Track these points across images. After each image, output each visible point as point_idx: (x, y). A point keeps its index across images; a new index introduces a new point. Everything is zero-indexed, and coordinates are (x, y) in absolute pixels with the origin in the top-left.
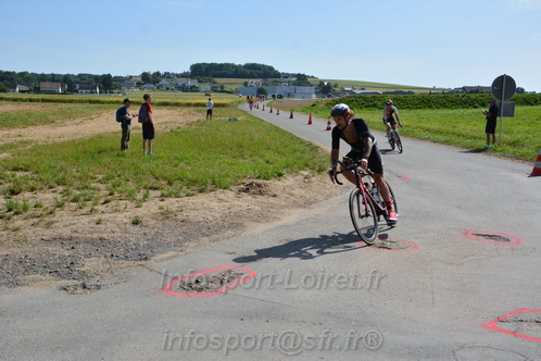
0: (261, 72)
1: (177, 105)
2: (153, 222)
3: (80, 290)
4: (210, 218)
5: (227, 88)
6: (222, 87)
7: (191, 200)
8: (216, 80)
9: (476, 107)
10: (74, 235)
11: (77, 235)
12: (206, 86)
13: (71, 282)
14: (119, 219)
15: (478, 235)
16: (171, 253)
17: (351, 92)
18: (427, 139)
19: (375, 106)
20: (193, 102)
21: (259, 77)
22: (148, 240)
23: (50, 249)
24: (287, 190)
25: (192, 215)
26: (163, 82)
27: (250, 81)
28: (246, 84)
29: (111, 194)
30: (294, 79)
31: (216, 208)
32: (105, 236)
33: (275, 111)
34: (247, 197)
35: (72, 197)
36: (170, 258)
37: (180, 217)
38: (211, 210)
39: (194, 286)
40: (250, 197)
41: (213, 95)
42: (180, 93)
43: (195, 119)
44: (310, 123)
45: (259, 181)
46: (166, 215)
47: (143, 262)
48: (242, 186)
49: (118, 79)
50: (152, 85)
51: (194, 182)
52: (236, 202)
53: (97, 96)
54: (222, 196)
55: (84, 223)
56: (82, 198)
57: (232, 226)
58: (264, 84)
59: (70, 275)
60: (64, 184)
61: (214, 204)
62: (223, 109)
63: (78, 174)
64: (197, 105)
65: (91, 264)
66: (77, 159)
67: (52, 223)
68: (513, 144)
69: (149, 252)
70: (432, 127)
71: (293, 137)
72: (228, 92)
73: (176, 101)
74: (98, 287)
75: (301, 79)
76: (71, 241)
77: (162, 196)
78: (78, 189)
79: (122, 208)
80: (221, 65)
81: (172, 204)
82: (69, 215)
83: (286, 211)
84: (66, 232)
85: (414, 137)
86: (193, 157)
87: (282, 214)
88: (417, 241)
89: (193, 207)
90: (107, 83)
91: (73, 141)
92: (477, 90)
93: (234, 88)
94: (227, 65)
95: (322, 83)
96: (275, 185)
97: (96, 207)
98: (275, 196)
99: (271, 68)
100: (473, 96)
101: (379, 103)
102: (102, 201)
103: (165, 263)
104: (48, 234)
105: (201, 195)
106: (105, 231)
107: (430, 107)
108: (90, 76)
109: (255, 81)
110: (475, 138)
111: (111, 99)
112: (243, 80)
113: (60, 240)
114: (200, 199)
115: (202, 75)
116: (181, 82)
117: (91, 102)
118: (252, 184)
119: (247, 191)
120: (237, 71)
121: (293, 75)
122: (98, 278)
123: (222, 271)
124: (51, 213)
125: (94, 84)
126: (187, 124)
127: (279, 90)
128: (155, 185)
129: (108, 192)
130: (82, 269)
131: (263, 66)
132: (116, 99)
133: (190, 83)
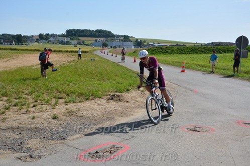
0: (105, 34)
1: (60, 51)
2: (64, 117)
3: (29, 159)
4: (96, 115)
5: (86, 42)
6: (83, 42)
7: (82, 104)
8: (80, 38)
9: (221, 53)
10: (20, 126)
11: (21, 126)
12: (75, 42)
13: (22, 154)
14: (45, 116)
15: (245, 123)
16: (78, 136)
17: (153, 45)
18: (200, 70)
19: (167, 52)
20: (69, 50)
21: (103, 37)
22: (63, 128)
23: (7, 134)
24: (133, 98)
25: (85, 113)
26: (51, 39)
27: (98, 39)
28: (96, 41)
29: (36, 102)
30: (122, 38)
31: (98, 109)
32: (38, 126)
33: (114, 55)
34: (112, 102)
35: (14, 104)
36: (78, 138)
37: (78, 114)
38: (95, 110)
39: (96, 155)
40: (114, 103)
41: (79, 46)
42: (60, 45)
43: (72, 59)
44: (135, 61)
45: (118, 94)
46: (70, 113)
47: (62, 141)
48: (109, 96)
49: (25, 37)
50: (45, 41)
51: (82, 94)
52: (107, 106)
53: (14, 46)
54: (99, 102)
55: (25, 118)
56: (19, 104)
57: (108, 119)
58: (106, 41)
59: (21, 150)
60: (6, 96)
61: (96, 107)
62: (86, 54)
63: (13, 90)
64: (71, 52)
65: (33, 143)
66: (11, 82)
67: (5, 119)
68: (246, 73)
69: (65, 135)
70: (200, 64)
71: (128, 69)
72: (87, 45)
73: (59, 49)
74: (40, 157)
75: (126, 38)
76: (18, 129)
77: (65, 102)
78: (16, 98)
79: (44, 109)
80: (83, 30)
81: (72, 107)
82: (14, 114)
83: (135, 110)
84: (15, 124)
85: (193, 69)
86: (77, 80)
87: (134, 112)
88: (212, 127)
89: (85, 108)
90: (19, 39)
91: (6, 71)
92: (219, 44)
93: (90, 42)
94: (86, 30)
95: (137, 40)
96: (126, 95)
97: (29, 109)
98: (127, 102)
99: (110, 32)
100: (219, 47)
101: (170, 51)
102: (32, 105)
103: (75, 142)
104: (4, 125)
105: (87, 102)
106: (38, 123)
107: (197, 53)
108: (9, 35)
109: (101, 39)
110: (225, 69)
111: (23, 48)
112: (95, 39)
113: (12, 129)
114: (87, 104)
115: (72, 35)
116: (61, 39)
117: (11, 49)
118: (114, 95)
119: (112, 99)
120: (91, 33)
121: (122, 36)
122: (38, 151)
123: (110, 146)
124: (3, 113)
125: (12, 39)
126: (68, 62)
127: (114, 44)
128: (60, 96)
129: (34, 101)
130: (28, 146)
131: (106, 31)
132: (26, 48)
133: (66, 40)
